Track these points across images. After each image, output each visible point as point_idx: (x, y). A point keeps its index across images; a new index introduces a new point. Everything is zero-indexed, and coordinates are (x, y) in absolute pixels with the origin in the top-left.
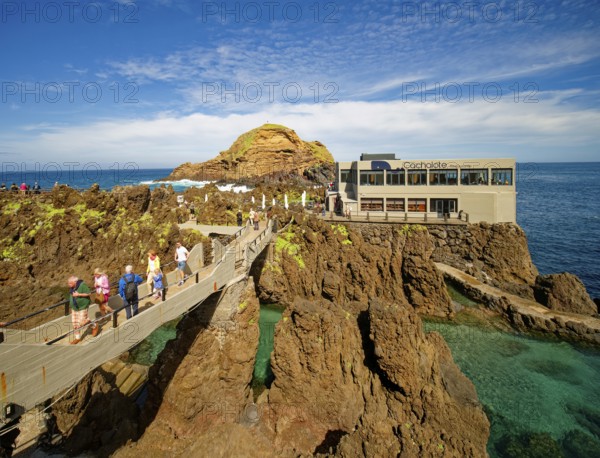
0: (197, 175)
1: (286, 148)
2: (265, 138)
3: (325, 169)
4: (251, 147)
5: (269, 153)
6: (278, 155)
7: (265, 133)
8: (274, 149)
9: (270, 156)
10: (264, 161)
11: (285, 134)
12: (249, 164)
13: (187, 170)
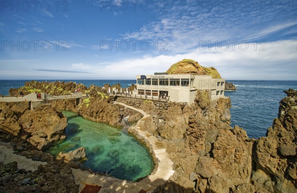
1: (193, 71)
4: (175, 70)
8: (186, 71)
11: (193, 64)
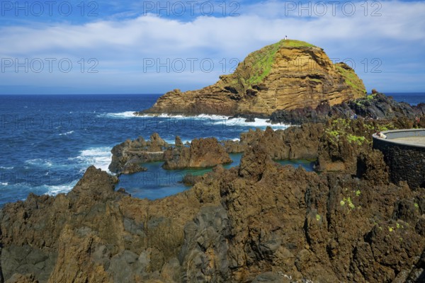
0: (193, 106)
1: (313, 73)
2: (288, 59)
3: (380, 101)
4: (272, 70)
5: (293, 79)
6: (303, 81)
7: (287, 52)
8: (298, 74)
9: (294, 83)
10: (287, 90)
11: (312, 53)
12: (270, 93)
13: (176, 100)
